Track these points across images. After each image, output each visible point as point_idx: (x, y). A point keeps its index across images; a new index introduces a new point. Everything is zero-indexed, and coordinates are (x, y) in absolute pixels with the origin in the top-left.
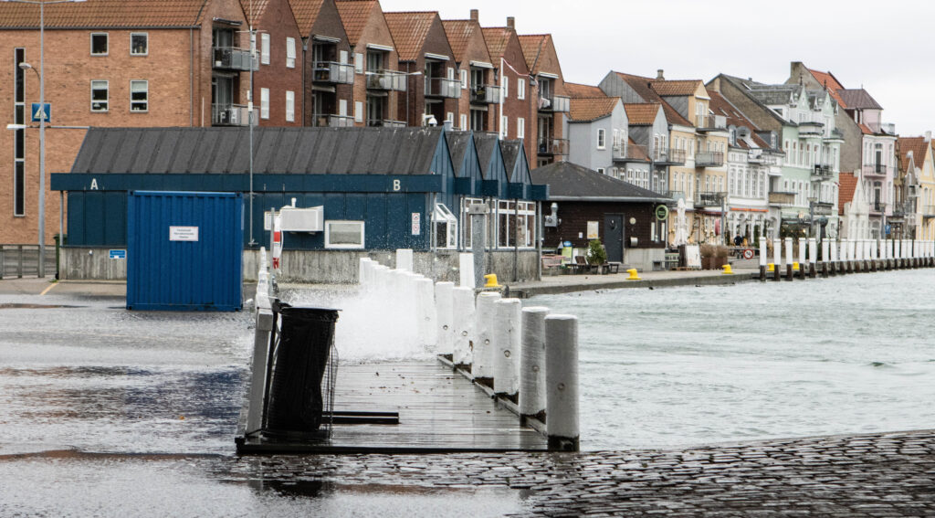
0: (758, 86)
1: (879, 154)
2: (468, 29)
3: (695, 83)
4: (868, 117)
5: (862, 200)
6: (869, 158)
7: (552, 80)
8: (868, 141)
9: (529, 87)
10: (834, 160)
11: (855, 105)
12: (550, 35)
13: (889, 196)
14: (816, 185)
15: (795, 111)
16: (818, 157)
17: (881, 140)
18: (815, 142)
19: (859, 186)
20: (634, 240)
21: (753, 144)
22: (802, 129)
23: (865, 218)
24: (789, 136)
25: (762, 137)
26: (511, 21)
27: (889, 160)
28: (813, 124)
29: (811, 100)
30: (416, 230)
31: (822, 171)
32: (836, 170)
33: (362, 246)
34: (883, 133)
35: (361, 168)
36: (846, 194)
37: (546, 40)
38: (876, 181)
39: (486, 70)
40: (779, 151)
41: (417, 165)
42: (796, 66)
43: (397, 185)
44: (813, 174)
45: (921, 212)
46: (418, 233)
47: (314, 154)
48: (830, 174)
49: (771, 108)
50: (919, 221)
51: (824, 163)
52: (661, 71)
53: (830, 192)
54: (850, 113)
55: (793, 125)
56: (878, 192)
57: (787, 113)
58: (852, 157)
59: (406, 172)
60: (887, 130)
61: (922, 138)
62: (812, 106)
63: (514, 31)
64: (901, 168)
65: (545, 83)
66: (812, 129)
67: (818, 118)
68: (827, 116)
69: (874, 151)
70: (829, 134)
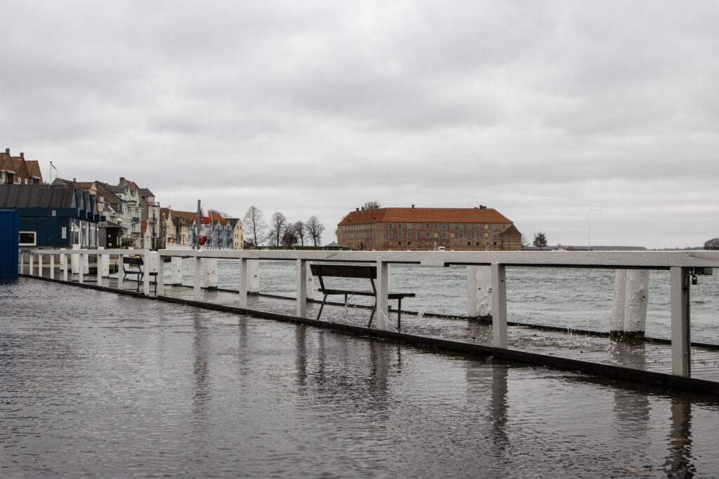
0: (109, 186)
1: (154, 214)
2: (5, 157)
3: (91, 184)
4: (150, 199)
5: (148, 233)
6: (150, 216)
7: (38, 180)
8: (150, 208)
9: (29, 182)
10: (139, 216)
11: (146, 194)
12: (37, 161)
13: (157, 231)
14: (133, 225)
15: (126, 197)
16: (134, 215)
17: (155, 208)
18: (133, 209)
19: (148, 226)
20: (110, 244)
21: (112, 209)
22: (129, 203)
23: (150, 239)
24: (124, 206)
25: (114, 205)
26: (22, 154)
27: (157, 216)
28: (133, 201)
29: (132, 192)
30: (64, 236)
31: (135, 220)
32: (140, 220)
33: (35, 244)
34: (155, 206)
35: (33, 204)
36: (144, 228)
37: (35, 164)
38: (153, 224)
39: (12, 174)
40: (120, 212)
41: (63, 203)
42: (122, 179)
43: (54, 213)
44: (132, 221)
45: (167, 237)
46: (65, 237)
47: (7, 197)
48: (139, 221)
49: (117, 195)
50: (167, 240)
51: (136, 217)
52: (75, 179)
53: (138, 228)
54: (143, 198)
55: (125, 201)
56: (154, 229)
57: (123, 197)
58: (145, 214)
59: (58, 206)
60: (157, 205)
61: (167, 209)
62: (132, 195)
63: (23, 159)
64: (161, 220)
65: (35, 181)
66: (133, 203)
67: (134, 199)
68: (137, 198)
69: (153, 212)
70: (137, 205)
